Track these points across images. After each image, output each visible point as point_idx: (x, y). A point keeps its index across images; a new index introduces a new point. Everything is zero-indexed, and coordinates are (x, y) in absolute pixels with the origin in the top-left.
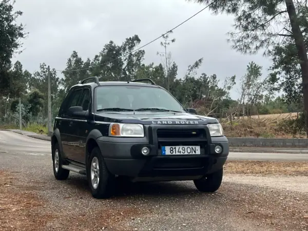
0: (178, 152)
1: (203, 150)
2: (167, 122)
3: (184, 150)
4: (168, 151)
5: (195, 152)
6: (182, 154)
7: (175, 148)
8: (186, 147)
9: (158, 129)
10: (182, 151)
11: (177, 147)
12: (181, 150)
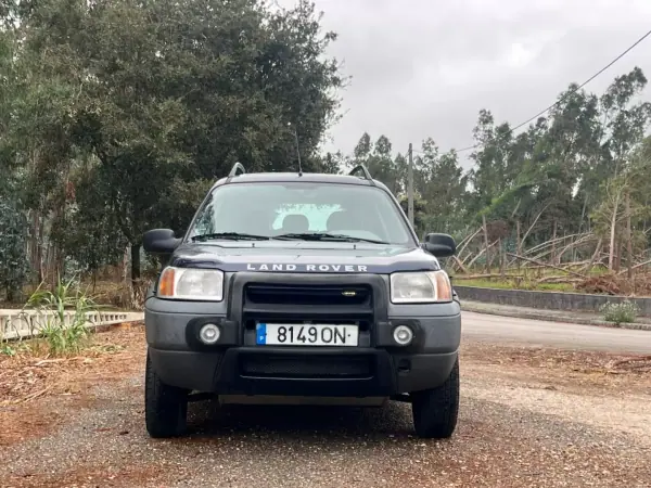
0: (299, 338)
1: (367, 336)
2: (284, 266)
3: (315, 334)
4: (272, 335)
5: (344, 340)
6: (307, 343)
7: (291, 329)
8: (319, 327)
9: (249, 284)
10: (308, 336)
11: (297, 328)
12: (305, 333)
